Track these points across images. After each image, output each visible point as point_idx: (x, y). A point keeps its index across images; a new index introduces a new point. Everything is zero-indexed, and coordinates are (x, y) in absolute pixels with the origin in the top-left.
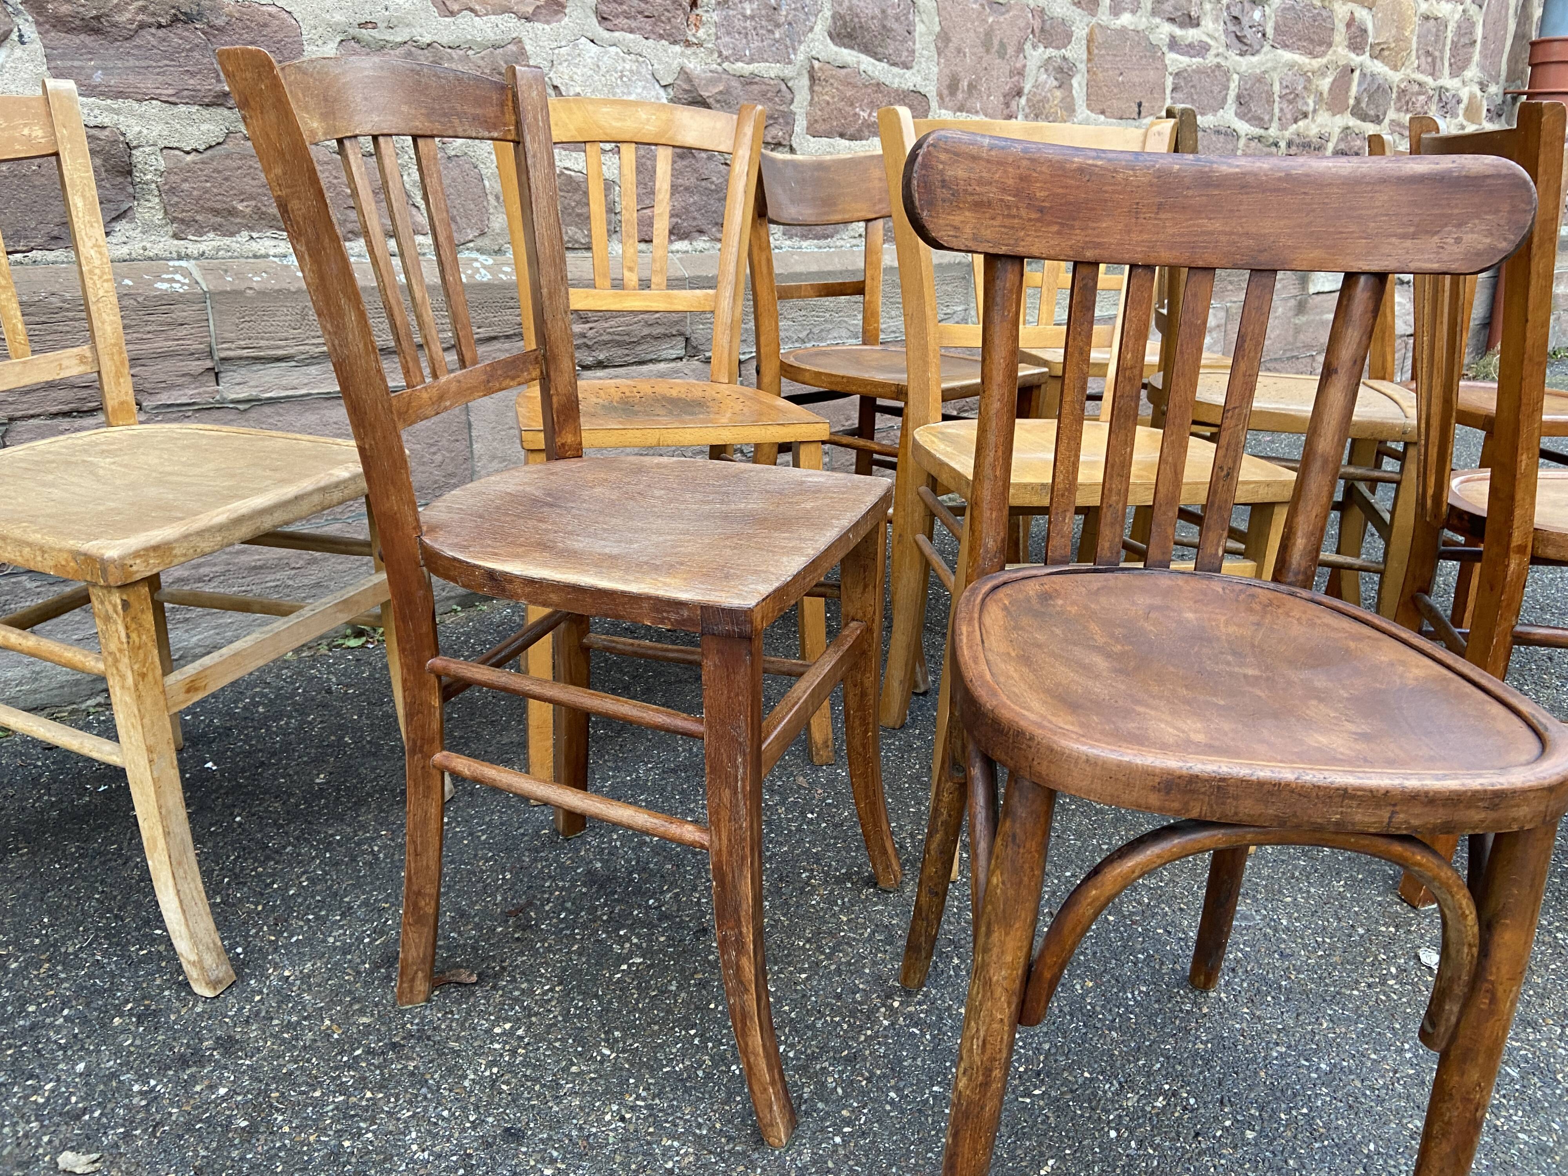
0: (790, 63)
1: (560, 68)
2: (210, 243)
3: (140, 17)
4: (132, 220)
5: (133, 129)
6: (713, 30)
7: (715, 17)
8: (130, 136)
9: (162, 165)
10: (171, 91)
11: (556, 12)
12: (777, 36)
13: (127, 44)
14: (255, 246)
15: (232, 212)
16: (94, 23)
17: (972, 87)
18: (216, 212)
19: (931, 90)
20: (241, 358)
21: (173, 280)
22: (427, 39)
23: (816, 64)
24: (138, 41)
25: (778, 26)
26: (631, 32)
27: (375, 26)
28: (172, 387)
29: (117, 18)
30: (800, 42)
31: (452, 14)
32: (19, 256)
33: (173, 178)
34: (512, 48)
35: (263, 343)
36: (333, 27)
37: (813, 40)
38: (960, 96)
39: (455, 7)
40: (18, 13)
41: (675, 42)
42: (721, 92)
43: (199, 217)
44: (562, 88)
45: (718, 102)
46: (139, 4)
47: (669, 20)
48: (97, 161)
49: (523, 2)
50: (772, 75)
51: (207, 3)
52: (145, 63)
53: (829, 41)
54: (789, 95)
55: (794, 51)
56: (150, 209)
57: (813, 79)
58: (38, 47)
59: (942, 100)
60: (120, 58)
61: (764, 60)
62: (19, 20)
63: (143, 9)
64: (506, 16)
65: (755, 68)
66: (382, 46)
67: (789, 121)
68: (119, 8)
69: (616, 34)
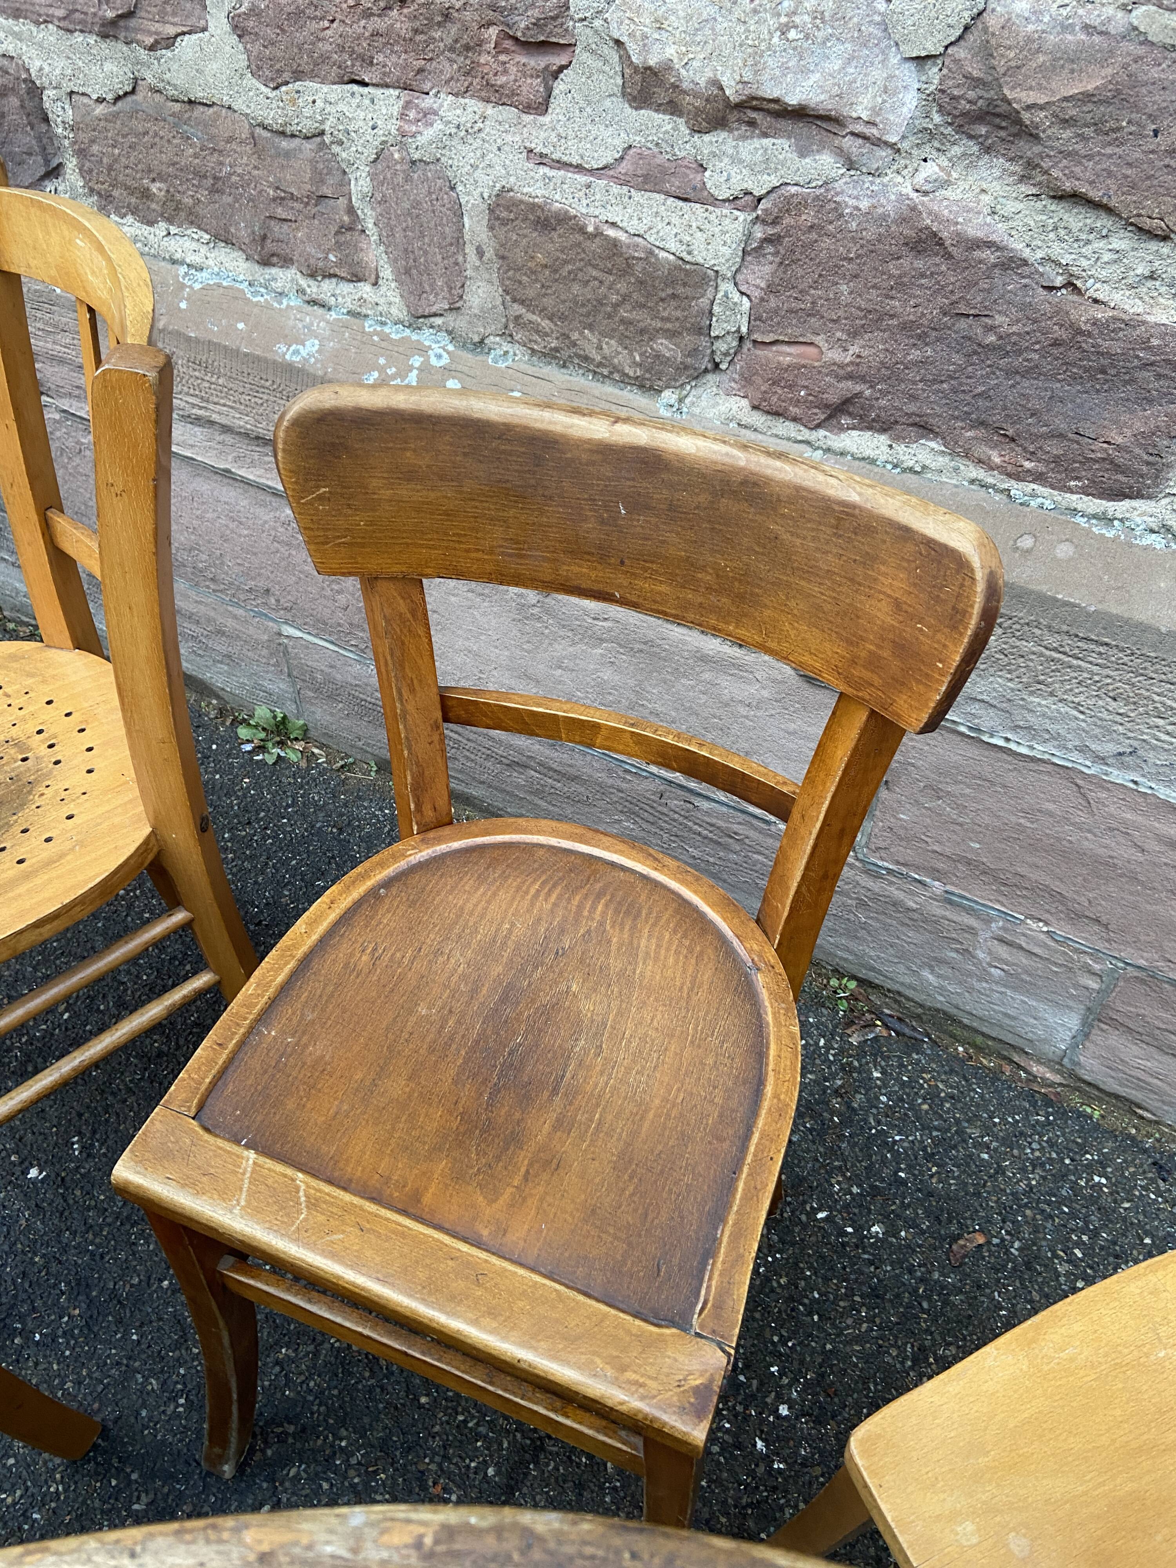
2: (130, 229)
4: (62, 181)
5: (33, 61)
8: (33, 73)
9: (71, 114)
10: (64, 13)
14: (174, 247)
18: (130, 190)
33: (80, 136)
42: (1087, 97)
43: (116, 193)
44: (632, 47)
45: (1066, 122)
48: (15, 101)
56: (73, 171)
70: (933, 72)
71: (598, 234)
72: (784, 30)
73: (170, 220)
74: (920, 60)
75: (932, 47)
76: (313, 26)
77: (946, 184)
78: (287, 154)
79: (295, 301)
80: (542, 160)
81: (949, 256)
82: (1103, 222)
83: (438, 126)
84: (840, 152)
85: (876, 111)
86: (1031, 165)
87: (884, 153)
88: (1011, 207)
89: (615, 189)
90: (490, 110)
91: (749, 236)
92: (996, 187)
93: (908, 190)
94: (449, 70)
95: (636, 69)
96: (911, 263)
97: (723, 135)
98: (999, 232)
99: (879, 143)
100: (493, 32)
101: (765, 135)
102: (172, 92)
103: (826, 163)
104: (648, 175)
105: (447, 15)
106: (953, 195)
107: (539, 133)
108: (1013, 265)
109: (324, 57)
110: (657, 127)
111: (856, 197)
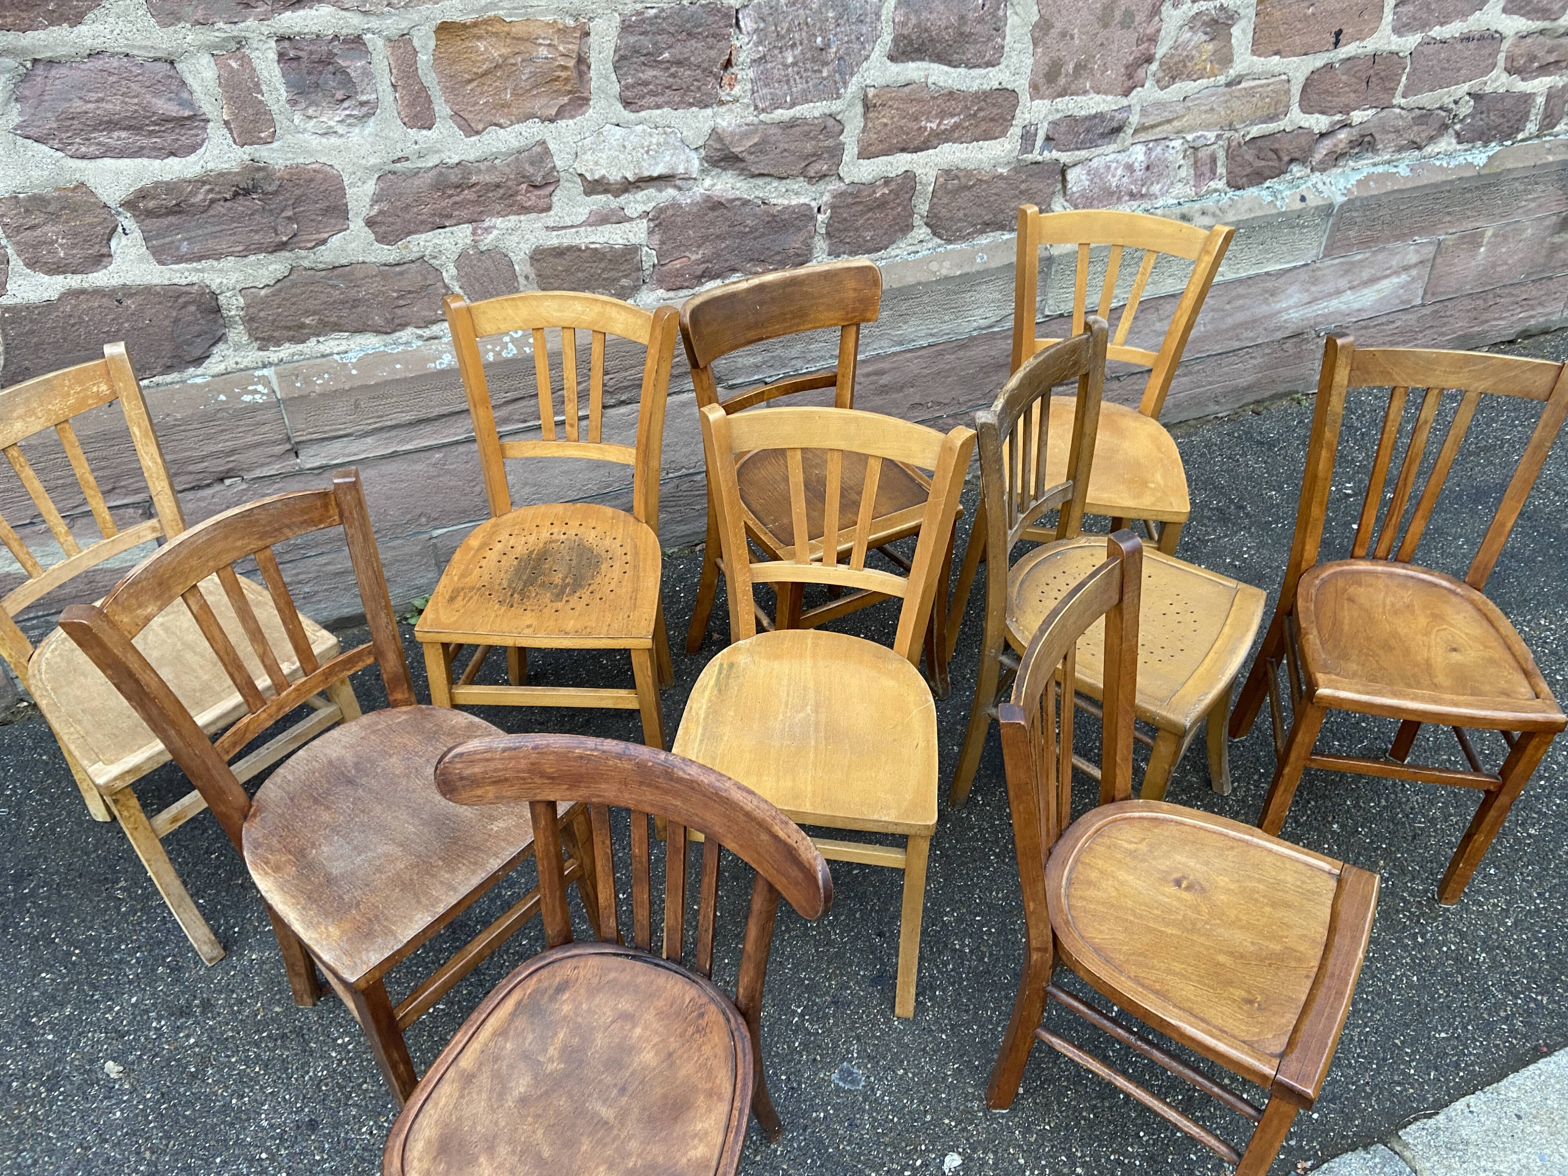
0: (838, 98)
1: (585, 157)
2: (286, 351)
3: (210, 196)
4: (226, 342)
5: (215, 281)
6: (749, 86)
7: (751, 73)
8: (214, 287)
9: (241, 302)
10: (240, 248)
11: (581, 106)
12: (825, 74)
13: (206, 216)
14: (324, 348)
15: (302, 326)
16: (175, 208)
17: (1080, 68)
18: (289, 328)
19: (1022, 85)
20: (312, 440)
21: (256, 392)
22: (455, 160)
23: (871, 92)
24: (211, 212)
25: (825, 64)
26: (658, 107)
27: (407, 159)
28: (262, 465)
29: (193, 201)
30: (852, 74)
31: (478, 133)
32: (146, 382)
33: (251, 310)
34: (538, 149)
35: (327, 428)
36: (370, 169)
37: (868, 69)
38: (1062, 81)
39: (480, 127)
40: (119, 214)
41: (706, 106)
42: (756, 144)
43: (276, 334)
44: (587, 175)
45: (751, 153)
46: (207, 187)
47: (699, 88)
48: (193, 308)
49: (546, 106)
50: (817, 114)
51: (261, 174)
52: (218, 228)
53: (889, 63)
54: (838, 128)
55: (845, 84)
56: (237, 334)
57: (867, 106)
58: (137, 234)
59: (1036, 91)
60: (200, 226)
61: (807, 101)
62: (120, 219)
63: (211, 191)
64: (529, 123)
65: (798, 111)
66: (416, 173)
67: (836, 153)
68: (193, 193)
69: (643, 114)
70: (702, 151)
71: (587, 248)
72: (647, 152)
73: (319, 335)
74: (697, 149)
75: (700, 143)
76: (416, 210)
77: (714, 185)
78: (401, 273)
80: (554, 229)
81: (725, 207)
82: (768, 179)
83: (495, 232)
84: (675, 186)
85: (686, 169)
86: (743, 169)
87: (691, 182)
88: (738, 185)
89: (590, 229)
90: (522, 217)
91: (649, 227)
92: (731, 180)
93: (702, 191)
94: (498, 208)
95: (589, 182)
96: (712, 215)
97: (628, 196)
98: (738, 194)
99: (690, 179)
100: (524, 186)
101: (645, 190)
102: (321, 266)
103: (671, 192)
104: (603, 219)
105: (498, 186)
106: (718, 187)
107: (550, 219)
108: (745, 203)
109: (422, 222)
110: (601, 200)
111: (685, 200)
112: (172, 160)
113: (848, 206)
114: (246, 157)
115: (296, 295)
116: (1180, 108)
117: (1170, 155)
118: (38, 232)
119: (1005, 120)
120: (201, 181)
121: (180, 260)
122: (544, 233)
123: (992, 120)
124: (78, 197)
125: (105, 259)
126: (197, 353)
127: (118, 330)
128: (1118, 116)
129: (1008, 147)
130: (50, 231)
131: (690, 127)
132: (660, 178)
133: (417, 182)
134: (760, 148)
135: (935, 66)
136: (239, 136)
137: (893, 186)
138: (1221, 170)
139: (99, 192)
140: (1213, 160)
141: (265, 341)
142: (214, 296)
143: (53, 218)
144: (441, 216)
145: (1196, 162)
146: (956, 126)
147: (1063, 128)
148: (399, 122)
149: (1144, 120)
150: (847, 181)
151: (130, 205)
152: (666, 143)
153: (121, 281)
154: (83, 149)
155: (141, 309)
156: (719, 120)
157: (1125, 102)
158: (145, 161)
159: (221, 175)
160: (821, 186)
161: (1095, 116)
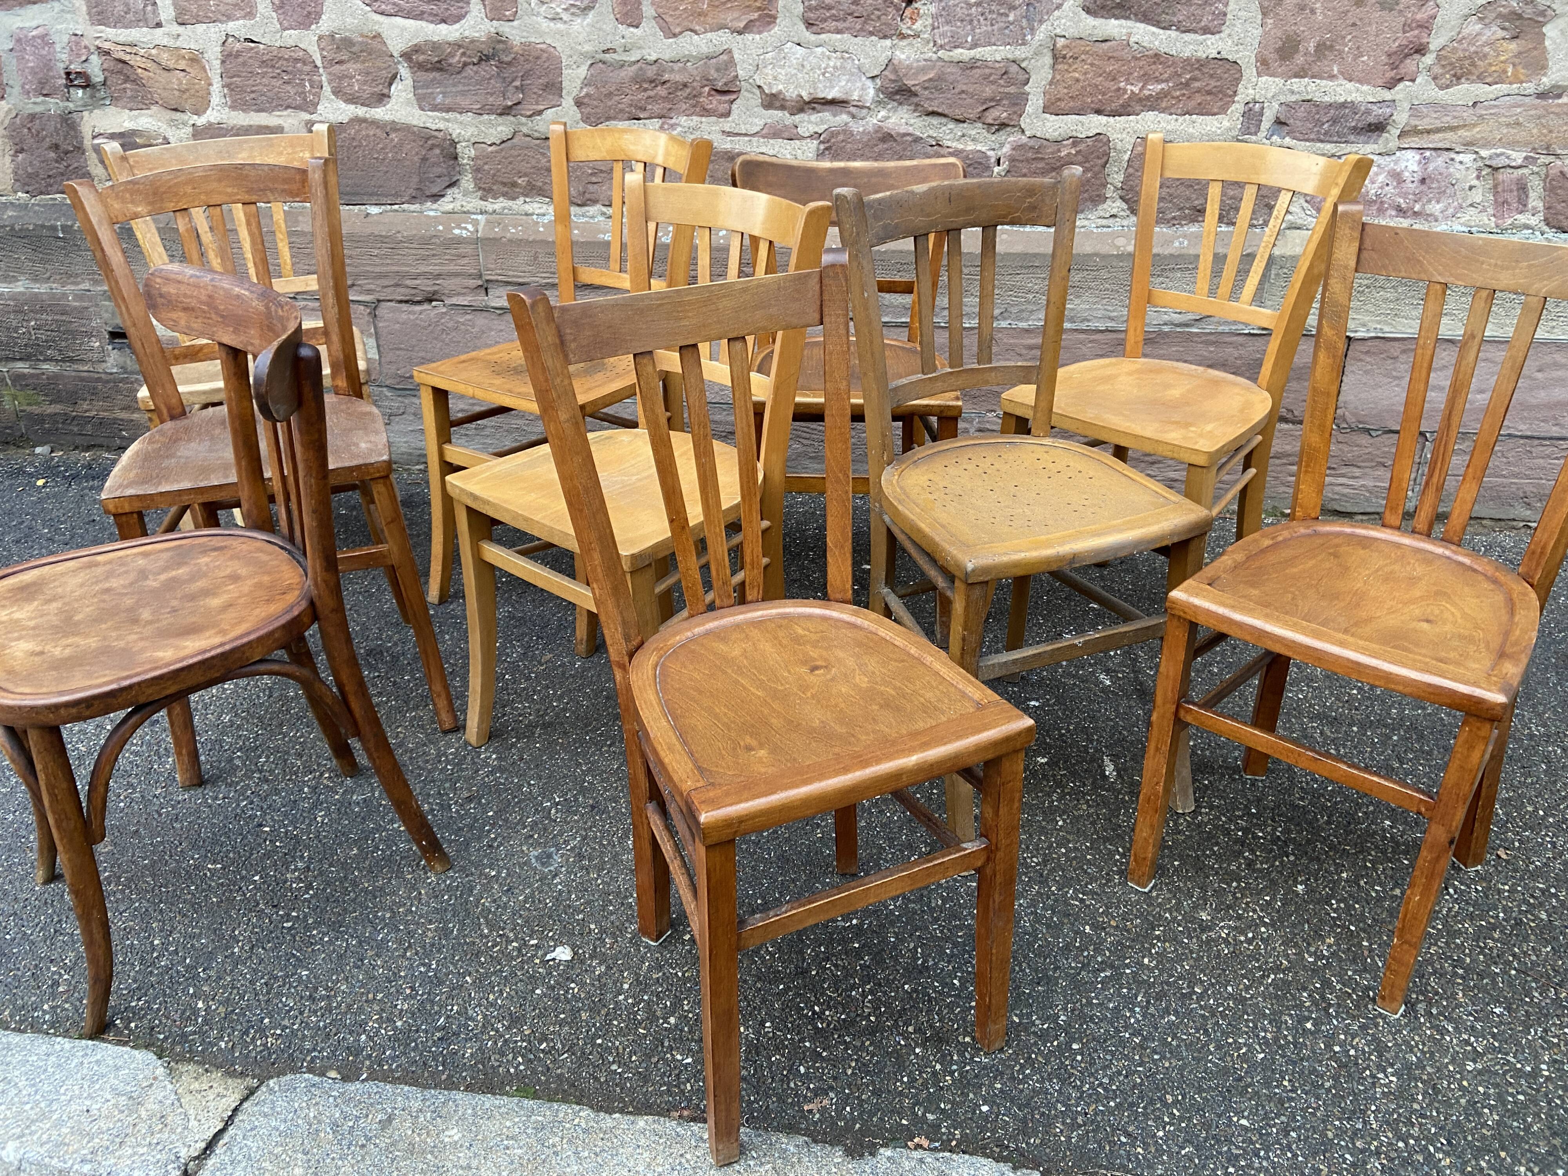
0: (1024, 44)
1: (765, 71)
2: (500, 204)
3: (463, 59)
4: (458, 187)
5: (456, 131)
6: (930, 21)
7: (933, 9)
8: (454, 136)
9: (473, 153)
10: (479, 106)
11: (769, 23)
12: (1011, 18)
13: (459, 76)
14: (528, 208)
15: (514, 185)
16: (438, 65)
17: (1322, 49)
18: (504, 184)
19: (1247, 58)
20: (497, 281)
21: (465, 228)
22: (654, 57)
23: (1061, 43)
24: (464, 74)
25: (1012, 8)
26: (839, 31)
27: (615, 51)
28: (459, 294)
29: (451, 61)
30: (1041, 22)
31: (675, 35)
32: (396, 207)
34: (724, 57)
35: (511, 273)
36: (585, 55)
37: (1058, 18)
38: (1300, 59)
39: (678, 30)
40: (399, 63)
41: (885, 37)
42: (930, 80)
43: (495, 187)
44: (765, 88)
45: (926, 89)
46: (461, 51)
47: (879, 18)
48: (437, 151)
49: (738, 19)
50: (999, 58)
51: (501, 46)
52: (466, 88)
53: (1084, 14)
54: (1022, 77)
55: (1033, 30)
56: (467, 182)
57: (1057, 57)
58: (409, 82)
59: (1264, 66)
60: (454, 85)
61: (991, 44)
62: (400, 67)
63: (464, 54)
64: (720, 33)
65: (978, 52)
66: (622, 65)
67: (1019, 101)
68: (452, 55)
69: (823, 36)
70: (878, 81)
72: (824, 74)
73: (526, 196)
74: (873, 78)
75: (876, 73)
76: (617, 98)
77: (889, 117)
79: (602, 219)
80: (730, 134)
81: (895, 140)
82: (944, 120)
83: (679, 129)
84: (849, 113)
85: (860, 96)
86: (917, 105)
87: (865, 111)
88: (912, 121)
89: (762, 140)
90: (704, 119)
91: (818, 149)
92: (906, 116)
93: (875, 121)
94: (684, 107)
95: (767, 95)
96: (882, 145)
97: (802, 115)
98: (911, 130)
99: (862, 107)
100: (707, 89)
101: (819, 112)
102: (536, 135)
103: (844, 117)
104: (775, 133)
105: (685, 85)
106: (892, 120)
107: (727, 124)
108: (917, 140)
109: (621, 111)
110: (777, 115)
111: (857, 127)
112: (443, 27)
113: (1027, 160)
114: (493, 30)
115: (511, 156)
116: (1468, 115)
117: (1457, 172)
118: (344, 67)
119: (1226, 95)
120: (457, 45)
121: (435, 108)
122: (720, 136)
123: (1209, 93)
124: (375, 44)
125: (386, 99)
126: (435, 190)
127: (384, 159)
128: (1377, 110)
129: (1226, 124)
130: (352, 67)
131: (867, 56)
132: (833, 102)
133: (623, 73)
134: (936, 84)
135: (1142, 26)
136: (491, 10)
137: (1082, 147)
138: (1535, 200)
139: (388, 42)
140: (1522, 188)
141: (486, 192)
142: (454, 144)
143: (355, 57)
144: (636, 107)
145: (1495, 186)
146: (1163, 95)
147: (1301, 113)
148: (612, 16)
149: (1414, 122)
150: (1028, 133)
151: (406, 56)
152: (843, 67)
153: (392, 118)
154: (383, 7)
155: (401, 145)
156: (898, 53)
157: (1387, 95)
158: (423, 24)
159: (472, 41)
160: (1002, 136)
161: (1344, 105)
